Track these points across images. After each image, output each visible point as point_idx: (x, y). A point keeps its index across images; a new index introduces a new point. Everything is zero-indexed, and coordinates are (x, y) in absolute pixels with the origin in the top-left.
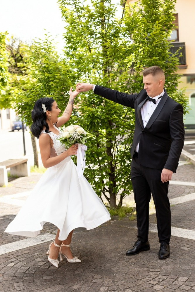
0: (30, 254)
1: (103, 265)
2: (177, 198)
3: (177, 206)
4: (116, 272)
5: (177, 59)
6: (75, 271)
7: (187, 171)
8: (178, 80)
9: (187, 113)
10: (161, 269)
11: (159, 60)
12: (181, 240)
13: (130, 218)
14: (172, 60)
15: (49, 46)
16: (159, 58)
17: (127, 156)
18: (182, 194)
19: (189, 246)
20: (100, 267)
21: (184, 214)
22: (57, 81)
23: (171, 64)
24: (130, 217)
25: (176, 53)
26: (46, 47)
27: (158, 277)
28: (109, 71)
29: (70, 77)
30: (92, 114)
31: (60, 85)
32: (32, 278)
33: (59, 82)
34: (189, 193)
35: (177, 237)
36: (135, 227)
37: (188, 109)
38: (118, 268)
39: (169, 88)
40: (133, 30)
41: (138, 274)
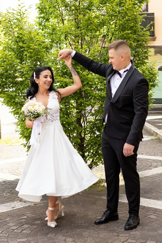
0: (1, 220)
1: (74, 230)
2: (144, 171)
3: (145, 178)
4: (87, 236)
5: (148, 33)
6: (48, 235)
7: (154, 145)
8: (149, 53)
9: (156, 86)
10: (130, 234)
11: (131, 33)
12: (149, 209)
13: (98, 189)
14: (144, 34)
15: (22, 16)
16: (131, 31)
17: (97, 127)
18: (150, 168)
19: (156, 214)
20: (71, 232)
21: (151, 186)
22: (32, 51)
23: (142, 38)
24: (98, 187)
25: (147, 27)
26: (19, 17)
27: (127, 241)
28: (81, 43)
29: (43, 48)
30: (65, 84)
31: (34, 55)
32: (7, 240)
33: (33, 52)
34: (155, 167)
35: (145, 206)
36: (103, 197)
37: (158, 82)
38: (88, 233)
39: (140, 62)
40: (106, 3)
41: (108, 238)
